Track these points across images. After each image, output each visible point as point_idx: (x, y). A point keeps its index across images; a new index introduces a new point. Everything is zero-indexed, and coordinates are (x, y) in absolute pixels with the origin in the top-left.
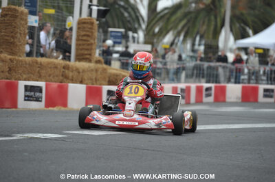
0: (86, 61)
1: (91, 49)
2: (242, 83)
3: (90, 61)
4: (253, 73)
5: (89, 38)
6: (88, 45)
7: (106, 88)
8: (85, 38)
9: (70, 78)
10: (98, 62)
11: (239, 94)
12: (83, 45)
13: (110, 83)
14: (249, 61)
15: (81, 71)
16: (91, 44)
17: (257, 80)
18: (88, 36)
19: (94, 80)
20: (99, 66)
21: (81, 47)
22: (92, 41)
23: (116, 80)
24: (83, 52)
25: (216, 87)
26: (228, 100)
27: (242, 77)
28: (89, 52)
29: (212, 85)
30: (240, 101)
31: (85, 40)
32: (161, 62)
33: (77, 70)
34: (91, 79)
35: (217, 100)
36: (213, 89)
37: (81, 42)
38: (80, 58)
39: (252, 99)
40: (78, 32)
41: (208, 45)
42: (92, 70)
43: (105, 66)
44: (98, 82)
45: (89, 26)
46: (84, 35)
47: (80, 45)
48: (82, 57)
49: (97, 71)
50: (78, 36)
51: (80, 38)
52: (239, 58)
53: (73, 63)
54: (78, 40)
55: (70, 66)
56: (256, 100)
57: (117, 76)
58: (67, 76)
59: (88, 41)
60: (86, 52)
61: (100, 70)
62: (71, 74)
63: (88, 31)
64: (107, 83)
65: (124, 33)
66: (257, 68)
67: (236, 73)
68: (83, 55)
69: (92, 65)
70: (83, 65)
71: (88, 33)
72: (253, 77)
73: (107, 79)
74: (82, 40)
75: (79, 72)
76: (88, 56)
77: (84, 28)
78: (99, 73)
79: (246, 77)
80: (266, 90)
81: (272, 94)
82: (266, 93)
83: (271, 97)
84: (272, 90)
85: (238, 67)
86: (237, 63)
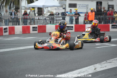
11: (21, 30)
14: (30, 14)
25: (9, 27)
26: (16, 33)
29: (7, 27)
30: (22, 33)
35: (10, 33)
36: (8, 28)
39: (27, 32)
56: (29, 33)
80: (33, 28)
81: (36, 29)
82: (33, 29)
83: (36, 31)
84: (36, 27)
85: (26, 17)
86: (25, 15)
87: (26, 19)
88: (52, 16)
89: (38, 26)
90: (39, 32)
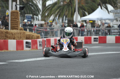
0: (16, 30)
1: (18, 24)
2: (84, 36)
3: (17, 29)
4: (89, 31)
5: (16, 19)
6: (16, 22)
7: (25, 41)
8: (14, 19)
9: (9, 37)
10: (21, 29)
12: (14, 22)
13: (27, 38)
14: (87, 26)
15: (13, 34)
16: (18, 22)
17: (90, 34)
18: (16, 18)
19: (20, 38)
20: (21, 31)
21: (13, 23)
22: (18, 21)
23: (30, 37)
24: (14, 25)
27: (84, 33)
28: (17, 26)
30: (84, 43)
31: (15, 20)
32: (49, 28)
33: (12, 34)
34: (19, 37)
37: (13, 21)
38: (13, 28)
39: (89, 43)
40: (11, 17)
41: (69, 20)
42: (19, 33)
43: (24, 31)
44: (21, 38)
45: (16, 14)
46: (14, 18)
47: (12, 22)
48: (14, 28)
49: (21, 33)
50: (11, 19)
51: (13, 19)
52: (82, 25)
53: (10, 30)
54: (11, 20)
55: (9, 32)
56: (91, 43)
57: (30, 35)
58: (7, 36)
59: (16, 20)
60: (15, 26)
61: (22, 33)
62: (9, 35)
63: (16, 16)
64: (25, 39)
65: (32, 16)
66: (90, 29)
67: (82, 31)
68: (14, 27)
69: (18, 31)
70: (14, 31)
71: (16, 17)
72: (89, 33)
73: (26, 37)
74: (13, 20)
75: (13, 35)
76: (16, 27)
77: (14, 15)
78: (22, 34)
79: (86, 33)
80: (95, 38)
81: (97, 40)
82: (94, 40)
83: (97, 41)
84: (97, 38)
85: (83, 29)
86: (82, 27)
87: (83, 31)
88: (109, 28)
89: (99, 37)
90: (99, 43)
